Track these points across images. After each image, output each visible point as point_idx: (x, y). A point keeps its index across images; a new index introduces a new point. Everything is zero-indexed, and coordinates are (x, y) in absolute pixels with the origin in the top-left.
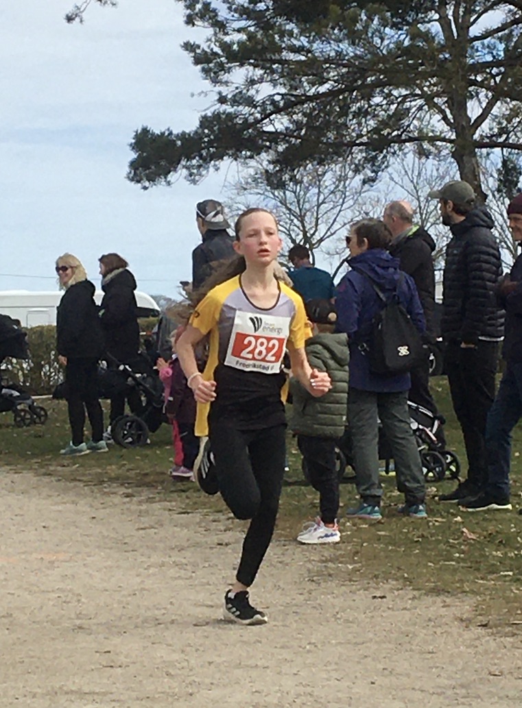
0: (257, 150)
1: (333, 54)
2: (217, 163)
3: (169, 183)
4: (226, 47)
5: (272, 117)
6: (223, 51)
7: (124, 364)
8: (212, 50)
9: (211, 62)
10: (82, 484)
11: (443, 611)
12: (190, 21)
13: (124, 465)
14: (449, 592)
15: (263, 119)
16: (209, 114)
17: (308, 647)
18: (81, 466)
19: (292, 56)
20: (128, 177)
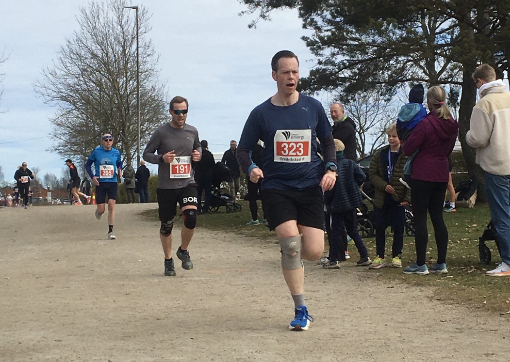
0: (336, 86)
1: (371, 41)
2: (318, 92)
4: (321, 38)
5: (343, 71)
6: (320, 40)
8: (315, 40)
9: (315, 45)
11: (420, 293)
12: (304, 26)
14: (423, 285)
15: (339, 72)
16: (314, 69)
17: (357, 309)
18: (256, 230)
19: (352, 42)
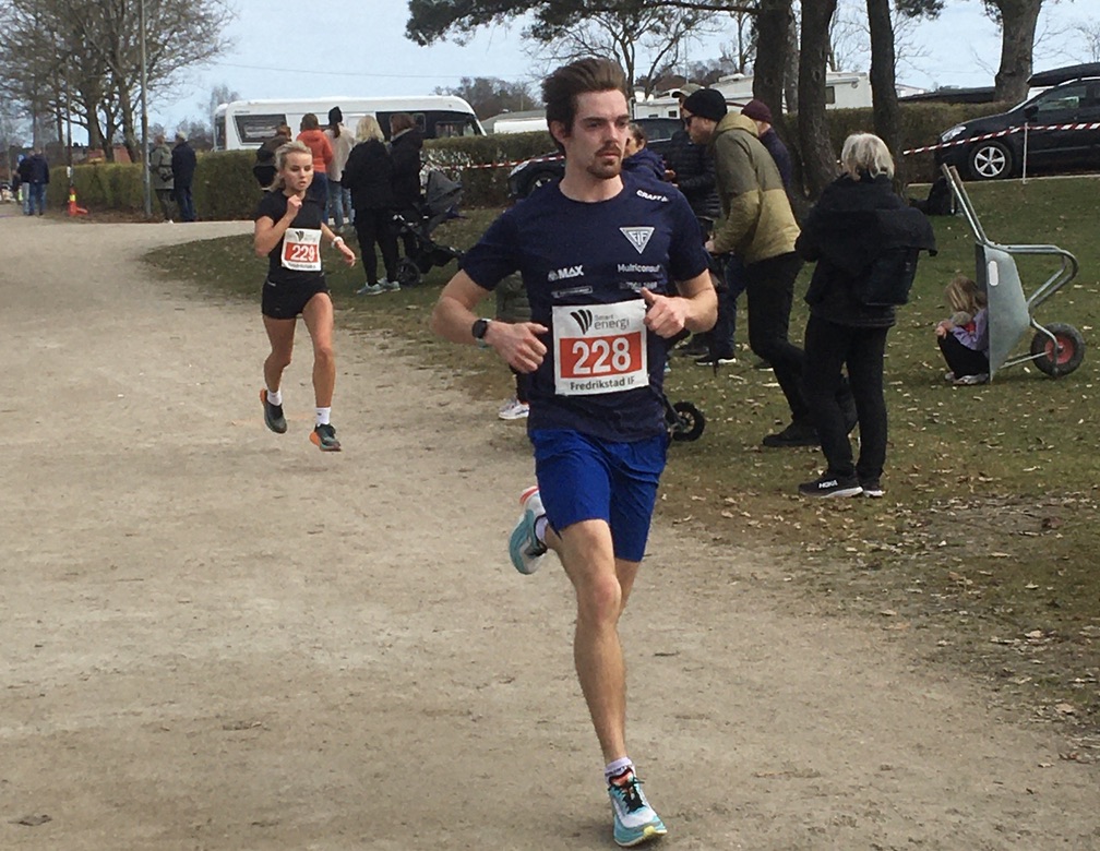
0: (524, 7)
3: (444, 39)
7: (398, 214)
10: (349, 332)
13: (393, 309)
18: (356, 310)
20: (406, 35)
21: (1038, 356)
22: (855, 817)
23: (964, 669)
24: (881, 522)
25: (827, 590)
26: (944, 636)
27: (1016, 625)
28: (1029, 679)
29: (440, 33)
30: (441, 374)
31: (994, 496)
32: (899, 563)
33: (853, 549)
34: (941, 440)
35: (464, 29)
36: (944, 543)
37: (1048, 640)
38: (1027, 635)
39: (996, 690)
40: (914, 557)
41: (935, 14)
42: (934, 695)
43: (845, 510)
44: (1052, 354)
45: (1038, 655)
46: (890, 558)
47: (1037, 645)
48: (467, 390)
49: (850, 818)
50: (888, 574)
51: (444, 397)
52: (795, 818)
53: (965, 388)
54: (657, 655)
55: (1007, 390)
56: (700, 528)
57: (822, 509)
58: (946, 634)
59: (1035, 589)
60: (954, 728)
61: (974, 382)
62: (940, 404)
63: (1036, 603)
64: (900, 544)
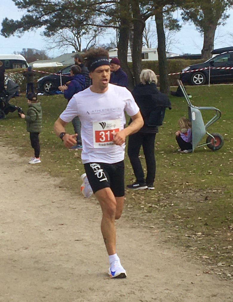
0: (41, 25)
3: (14, 36)
5: (44, 16)
9: (20, 5)
15: (41, 17)
16: (25, 16)
20: (1, 34)
21: (209, 143)
22: (135, 291)
23: (176, 245)
24: (153, 198)
25: (133, 220)
26: (170, 234)
27: (193, 230)
28: (196, 248)
29: (12, 33)
30: (10, 149)
31: (191, 189)
32: (158, 211)
33: (143, 206)
34: (175, 171)
35: (20, 32)
36: (173, 204)
37: (204, 235)
38: (197, 234)
39: (185, 251)
40: (162, 209)
41: (179, 29)
42: (165, 253)
43: (142, 194)
44: (213, 143)
45: (200, 240)
46: (155, 209)
47: (200, 237)
48: (18, 154)
49: (133, 291)
50: (154, 214)
51: (11, 156)
52: (116, 292)
53: (184, 154)
54: (75, 240)
55: (198, 155)
56: (93, 199)
57: (134, 193)
58: (171, 234)
59: (201, 219)
60: (170, 263)
61: (188, 152)
62: (176, 159)
63: (201, 224)
64: (158, 205)
